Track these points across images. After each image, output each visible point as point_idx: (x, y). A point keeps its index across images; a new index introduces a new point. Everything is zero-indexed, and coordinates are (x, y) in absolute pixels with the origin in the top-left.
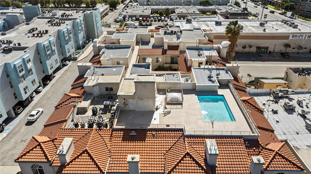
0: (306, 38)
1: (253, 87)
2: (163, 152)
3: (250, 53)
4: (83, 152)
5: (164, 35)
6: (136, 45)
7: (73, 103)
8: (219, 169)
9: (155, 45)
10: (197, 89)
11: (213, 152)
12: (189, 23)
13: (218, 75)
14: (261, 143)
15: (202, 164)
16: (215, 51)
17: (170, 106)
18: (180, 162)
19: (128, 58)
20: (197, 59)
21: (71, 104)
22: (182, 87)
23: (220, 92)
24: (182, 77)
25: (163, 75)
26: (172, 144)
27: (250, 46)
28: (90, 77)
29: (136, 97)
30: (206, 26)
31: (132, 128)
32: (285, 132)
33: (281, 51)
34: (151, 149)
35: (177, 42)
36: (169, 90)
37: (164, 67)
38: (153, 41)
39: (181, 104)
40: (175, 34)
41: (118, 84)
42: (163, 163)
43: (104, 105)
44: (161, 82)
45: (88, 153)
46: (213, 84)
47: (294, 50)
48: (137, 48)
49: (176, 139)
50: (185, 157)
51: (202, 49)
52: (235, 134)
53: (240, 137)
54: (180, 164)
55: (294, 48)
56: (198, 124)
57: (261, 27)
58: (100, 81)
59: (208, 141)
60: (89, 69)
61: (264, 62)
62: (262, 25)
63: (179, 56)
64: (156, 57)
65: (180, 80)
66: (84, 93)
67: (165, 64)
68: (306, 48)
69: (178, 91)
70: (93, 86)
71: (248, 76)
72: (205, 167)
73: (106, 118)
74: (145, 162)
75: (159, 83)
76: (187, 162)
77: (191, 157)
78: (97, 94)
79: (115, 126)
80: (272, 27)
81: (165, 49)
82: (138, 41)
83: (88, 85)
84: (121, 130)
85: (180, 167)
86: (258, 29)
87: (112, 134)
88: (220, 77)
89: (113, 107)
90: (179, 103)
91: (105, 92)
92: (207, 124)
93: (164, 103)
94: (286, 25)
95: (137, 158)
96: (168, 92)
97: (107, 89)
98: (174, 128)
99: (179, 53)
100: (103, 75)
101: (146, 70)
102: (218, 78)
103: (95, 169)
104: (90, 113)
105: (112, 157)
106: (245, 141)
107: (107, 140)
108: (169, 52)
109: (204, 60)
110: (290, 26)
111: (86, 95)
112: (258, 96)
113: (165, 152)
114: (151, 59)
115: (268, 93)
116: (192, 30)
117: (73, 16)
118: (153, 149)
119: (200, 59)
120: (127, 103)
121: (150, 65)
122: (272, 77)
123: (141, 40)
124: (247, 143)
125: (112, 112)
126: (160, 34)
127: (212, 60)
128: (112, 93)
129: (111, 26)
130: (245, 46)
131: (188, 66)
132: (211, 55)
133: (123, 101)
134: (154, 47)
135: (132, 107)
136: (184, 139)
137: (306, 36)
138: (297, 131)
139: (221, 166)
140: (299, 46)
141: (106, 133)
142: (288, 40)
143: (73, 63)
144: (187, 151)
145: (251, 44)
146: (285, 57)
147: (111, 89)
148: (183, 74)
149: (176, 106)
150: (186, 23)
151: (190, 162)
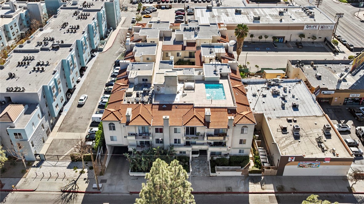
0: (320, 29)
1: (259, 76)
2: (181, 116)
3: (267, 43)
4: (138, 116)
5: (184, 31)
6: (159, 41)
7: (122, 90)
8: (211, 123)
9: (176, 40)
10: (205, 80)
11: (208, 114)
12: (209, 11)
13: (221, 69)
14: (237, 111)
15: (202, 121)
16: (224, 48)
17: (187, 91)
18: (190, 120)
19: (155, 55)
20: (208, 56)
21: (121, 90)
22: (195, 78)
23: (221, 81)
24: (196, 70)
25: (182, 70)
26: (187, 112)
27: (266, 37)
28: (131, 71)
29: (165, 85)
30: (226, 15)
31: (164, 103)
32: (266, 109)
33: (297, 40)
34: (175, 114)
35: (195, 39)
36: (186, 81)
37: (183, 60)
38: (174, 36)
39: (194, 90)
40: (193, 31)
41: (151, 77)
42: (181, 121)
43: (144, 91)
44: (181, 75)
45: (141, 116)
46: (216, 76)
47: (309, 40)
48: (161, 43)
49: (189, 109)
50: (193, 117)
51: (214, 46)
52: (223, 106)
53: (225, 108)
54: (190, 121)
55: (310, 38)
56: (203, 101)
57: (280, 16)
58: (138, 74)
59: (206, 109)
60: (129, 65)
61: (277, 52)
62: (281, 13)
63: (195, 52)
64: (177, 52)
65: (194, 74)
66: (128, 83)
67: (185, 57)
68: (321, 38)
69: (192, 81)
70: (135, 78)
71: (256, 67)
72: (203, 122)
73: (146, 98)
74: (172, 121)
75: (179, 76)
76: (194, 120)
77: (197, 117)
78: (137, 83)
79: (153, 103)
80: (290, 17)
81: (184, 45)
82: (161, 36)
83: (131, 77)
84: (157, 104)
85: (190, 122)
86: (276, 18)
87: (152, 107)
88: (223, 71)
89: (150, 92)
90: (191, 89)
91: (142, 82)
92: (208, 101)
93: (182, 89)
94: (305, 13)
95: (168, 117)
96: (185, 82)
97: (143, 80)
98: (188, 103)
99: (195, 49)
100: (139, 70)
101: (170, 65)
102: (221, 72)
103: (146, 123)
104: (134, 95)
105: (154, 118)
106: (228, 110)
107: (150, 110)
108: (187, 48)
109: (213, 56)
110: (308, 15)
111: (130, 84)
112: (256, 84)
113: (183, 116)
114: (173, 57)
115: (264, 82)
116: (209, 26)
117: (94, 5)
118: (176, 114)
119: (211, 56)
120: (159, 89)
121: (173, 61)
122: (276, 68)
123: (164, 36)
124: (229, 111)
125: (149, 95)
126: (180, 30)
127: (221, 56)
128: (147, 82)
129: (128, 8)
130: (261, 36)
131: (202, 61)
132: (219, 52)
133: (157, 88)
134: (176, 43)
135: (163, 91)
136: (194, 109)
137: (319, 27)
138: (275, 108)
139: (212, 122)
140: (313, 36)
141: (149, 106)
142: (303, 30)
143: (100, 54)
144: (195, 114)
145: (267, 35)
146: (298, 47)
147: (146, 80)
148: (196, 68)
149: (190, 91)
150: (207, 11)
151: (196, 120)
